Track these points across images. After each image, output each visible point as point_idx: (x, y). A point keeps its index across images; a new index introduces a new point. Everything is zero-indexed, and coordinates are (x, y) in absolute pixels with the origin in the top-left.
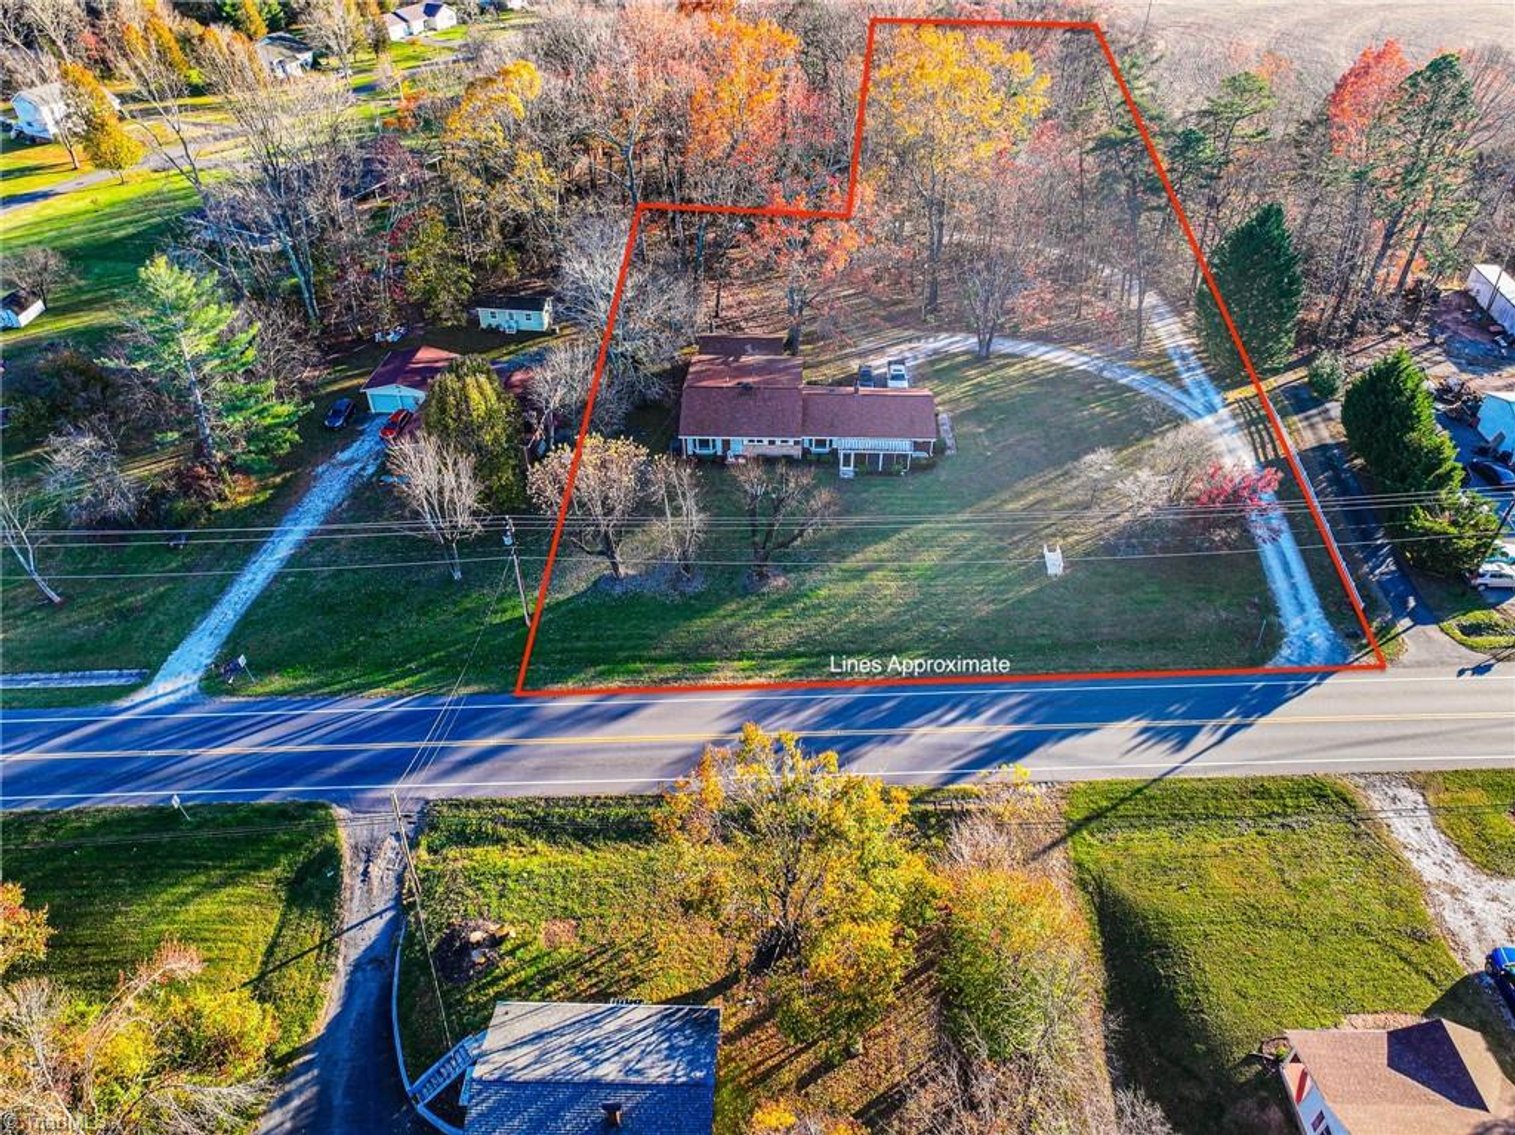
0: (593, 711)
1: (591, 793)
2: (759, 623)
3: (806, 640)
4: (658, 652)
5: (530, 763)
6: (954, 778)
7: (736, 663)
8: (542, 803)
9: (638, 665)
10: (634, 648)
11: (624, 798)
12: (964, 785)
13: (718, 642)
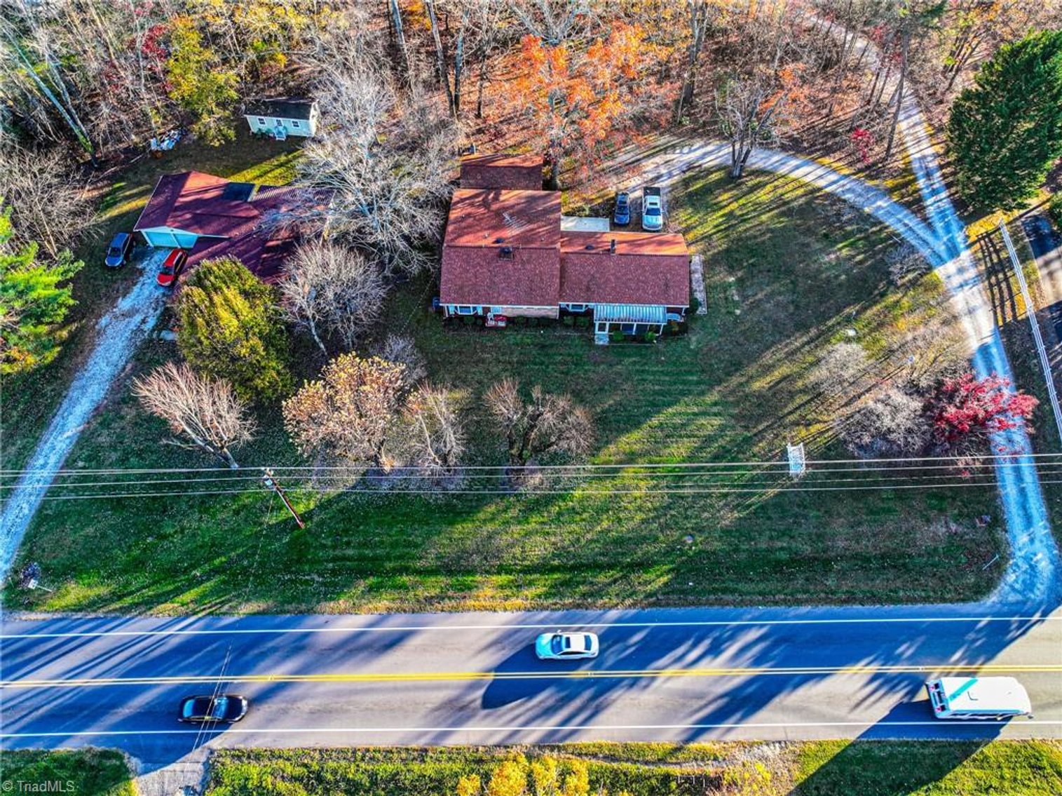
0: (364, 640)
1: (361, 743)
2: (516, 529)
3: (560, 552)
4: (423, 562)
5: (307, 705)
6: (695, 735)
7: (494, 578)
8: (317, 755)
9: (405, 578)
10: (401, 557)
11: (391, 752)
12: (705, 743)
13: (478, 552)
